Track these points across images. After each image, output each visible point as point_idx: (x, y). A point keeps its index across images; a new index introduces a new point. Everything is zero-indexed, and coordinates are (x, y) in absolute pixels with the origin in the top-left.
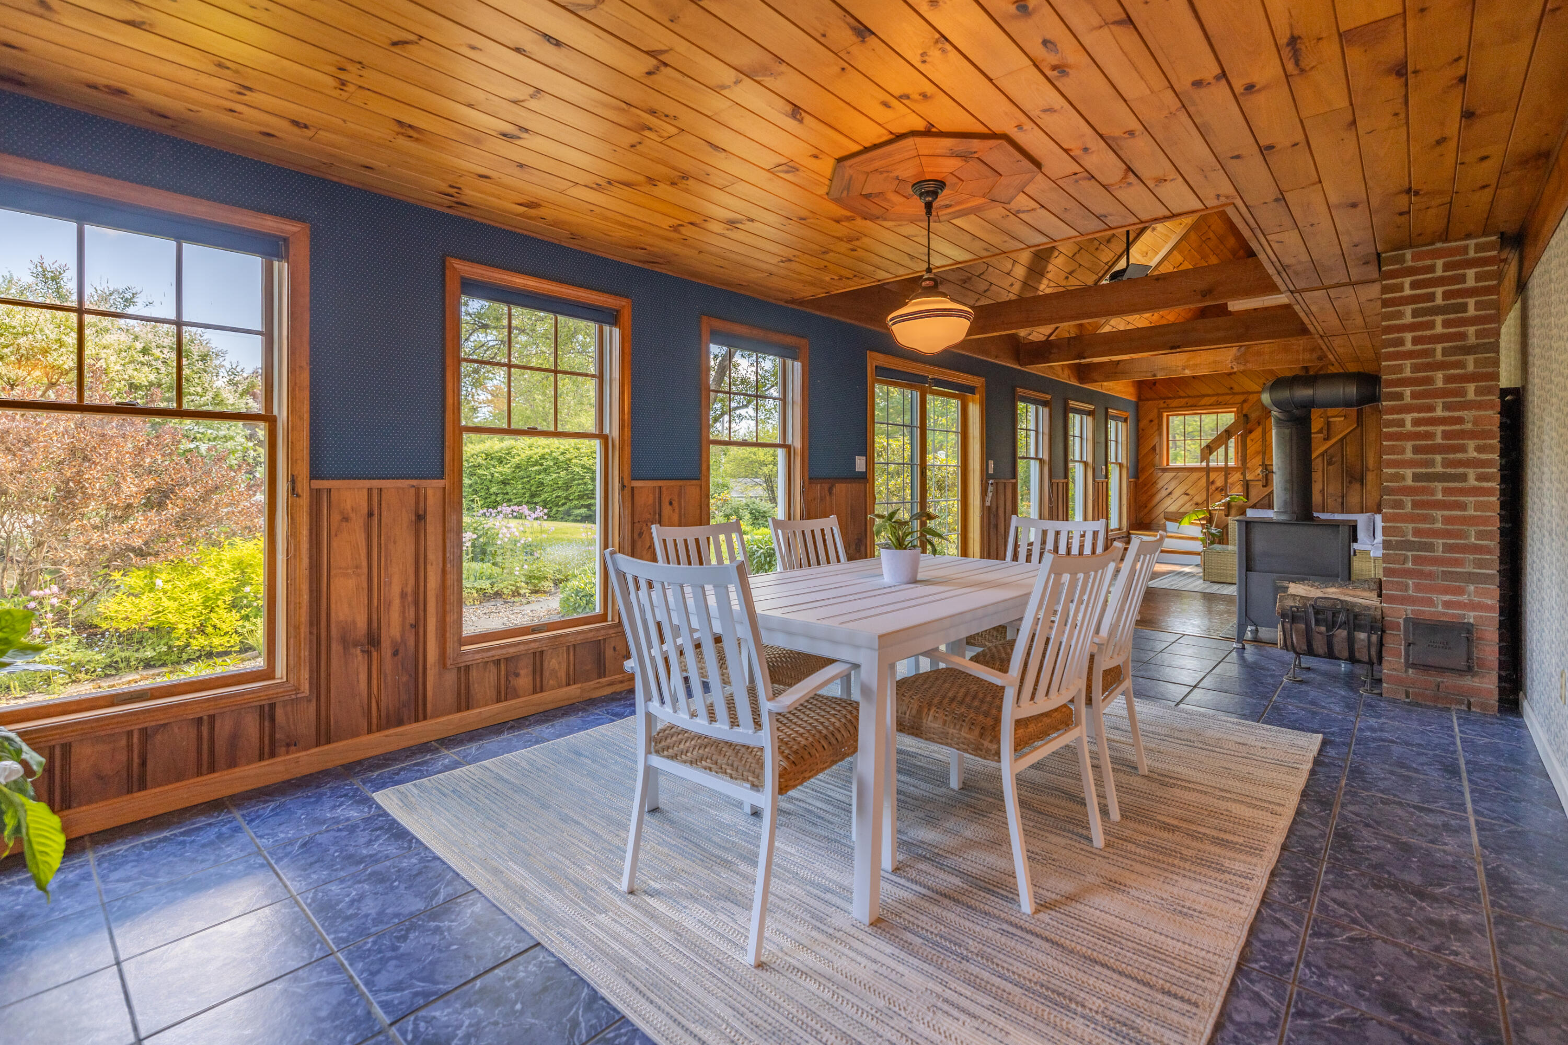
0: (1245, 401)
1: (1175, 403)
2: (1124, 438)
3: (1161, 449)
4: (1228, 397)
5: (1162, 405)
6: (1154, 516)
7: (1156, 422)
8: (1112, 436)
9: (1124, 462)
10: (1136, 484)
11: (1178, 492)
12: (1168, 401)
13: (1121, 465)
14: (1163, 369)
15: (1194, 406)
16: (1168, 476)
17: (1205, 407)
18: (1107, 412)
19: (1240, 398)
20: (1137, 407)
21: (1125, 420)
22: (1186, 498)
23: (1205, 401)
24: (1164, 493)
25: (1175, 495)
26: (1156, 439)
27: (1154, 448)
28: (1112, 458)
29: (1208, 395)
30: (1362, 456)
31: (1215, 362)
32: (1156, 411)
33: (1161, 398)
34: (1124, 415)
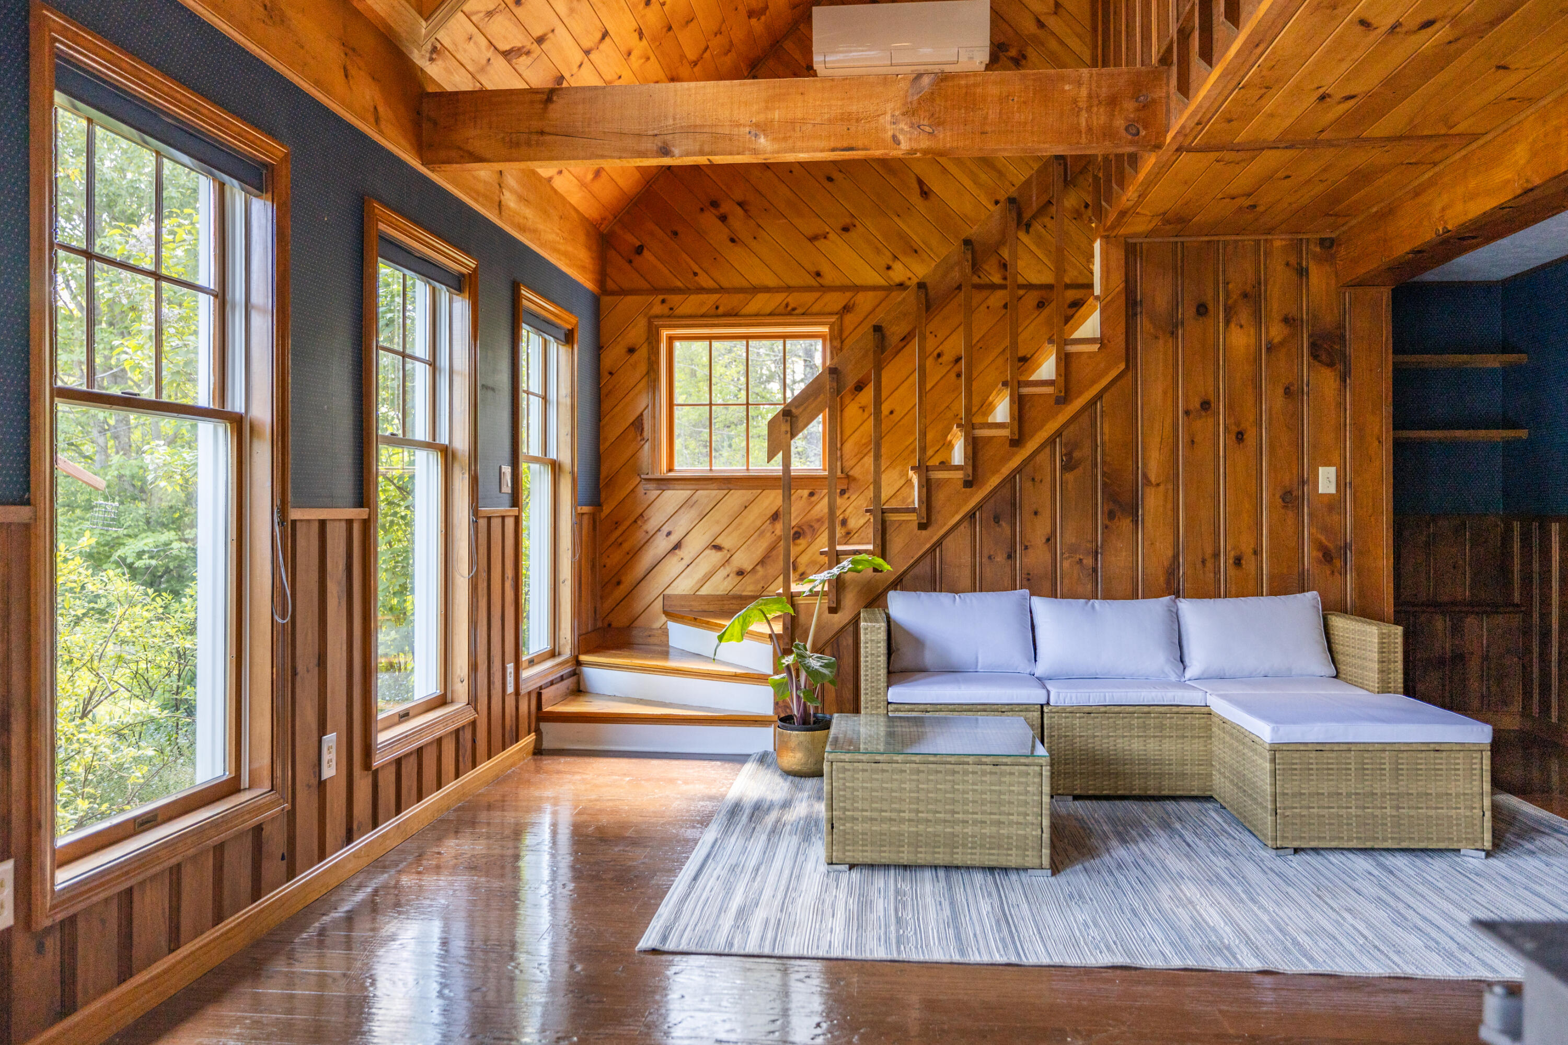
0: (847, 309)
1: (691, 304)
2: (565, 389)
3: (655, 429)
4: (809, 297)
5: (658, 309)
6: (639, 606)
7: (643, 352)
8: (531, 379)
9: (565, 458)
10: (594, 519)
11: (696, 542)
12: (674, 299)
13: (556, 467)
14: (691, 130)
15: (732, 316)
16: (673, 497)
17: (759, 318)
18: (516, 299)
19: (835, 301)
20: (596, 301)
21: (568, 338)
22: (715, 557)
23: (760, 302)
24: (661, 545)
25: (687, 552)
26: (643, 402)
27: (638, 424)
28: (531, 444)
29: (767, 289)
30: (1131, 447)
31: (846, 118)
32: (642, 323)
33: (655, 290)
34: (567, 320)
